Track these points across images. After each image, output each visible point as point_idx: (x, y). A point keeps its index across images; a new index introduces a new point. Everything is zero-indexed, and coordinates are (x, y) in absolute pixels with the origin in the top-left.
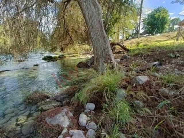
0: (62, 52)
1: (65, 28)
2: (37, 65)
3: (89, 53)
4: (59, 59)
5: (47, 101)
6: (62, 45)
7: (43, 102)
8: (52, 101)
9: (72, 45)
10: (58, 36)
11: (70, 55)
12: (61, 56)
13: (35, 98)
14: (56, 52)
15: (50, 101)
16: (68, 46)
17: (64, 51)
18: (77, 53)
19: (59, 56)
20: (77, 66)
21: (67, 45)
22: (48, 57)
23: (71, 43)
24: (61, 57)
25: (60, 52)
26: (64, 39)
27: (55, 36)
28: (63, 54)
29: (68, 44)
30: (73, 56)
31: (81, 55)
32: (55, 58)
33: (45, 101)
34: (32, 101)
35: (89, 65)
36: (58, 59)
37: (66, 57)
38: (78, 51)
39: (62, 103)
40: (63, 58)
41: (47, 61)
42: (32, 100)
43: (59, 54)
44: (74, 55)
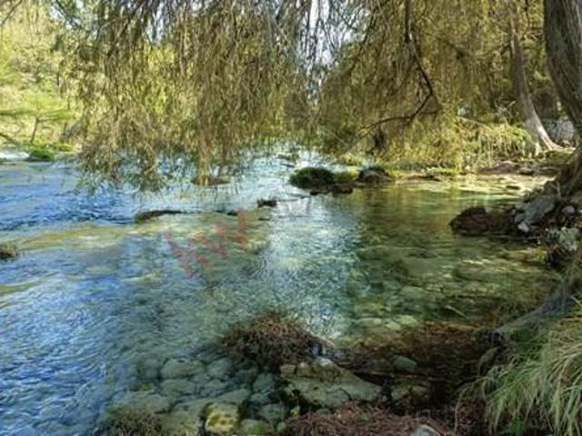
0: (375, 152)
1: (407, 40)
2: (271, 203)
3: (517, 167)
4: (362, 187)
5: (319, 366)
6: (380, 122)
7: (303, 365)
8: (342, 370)
9: (429, 124)
10: (368, 81)
11: (413, 174)
12: (373, 173)
13: (271, 340)
14: (348, 156)
15: (333, 371)
16: (409, 125)
17: (387, 150)
18: (451, 166)
19: (362, 174)
20: (452, 224)
21: (407, 120)
22: (314, 172)
23: (425, 114)
24: (371, 177)
25: (370, 153)
26: (393, 92)
27: (354, 82)
28: (378, 162)
29: (412, 117)
30: (430, 178)
31: (471, 178)
32: (345, 178)
33: (310, 363)
34: (260, 351)
35: (523, 227)
36: (355, 186)
37: (393, 177)
38: (454, 154)
39: (387, 392)
40: (378, 180)
41: (311, 190)
42: (258, 347)
43: (360, 164)
44: (431, 170)
